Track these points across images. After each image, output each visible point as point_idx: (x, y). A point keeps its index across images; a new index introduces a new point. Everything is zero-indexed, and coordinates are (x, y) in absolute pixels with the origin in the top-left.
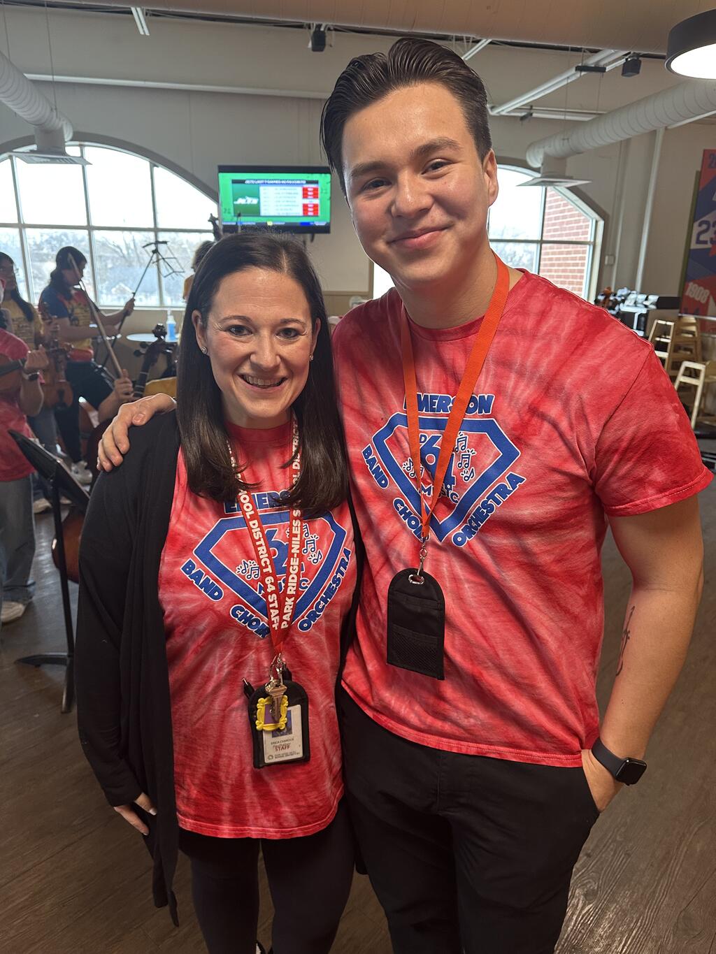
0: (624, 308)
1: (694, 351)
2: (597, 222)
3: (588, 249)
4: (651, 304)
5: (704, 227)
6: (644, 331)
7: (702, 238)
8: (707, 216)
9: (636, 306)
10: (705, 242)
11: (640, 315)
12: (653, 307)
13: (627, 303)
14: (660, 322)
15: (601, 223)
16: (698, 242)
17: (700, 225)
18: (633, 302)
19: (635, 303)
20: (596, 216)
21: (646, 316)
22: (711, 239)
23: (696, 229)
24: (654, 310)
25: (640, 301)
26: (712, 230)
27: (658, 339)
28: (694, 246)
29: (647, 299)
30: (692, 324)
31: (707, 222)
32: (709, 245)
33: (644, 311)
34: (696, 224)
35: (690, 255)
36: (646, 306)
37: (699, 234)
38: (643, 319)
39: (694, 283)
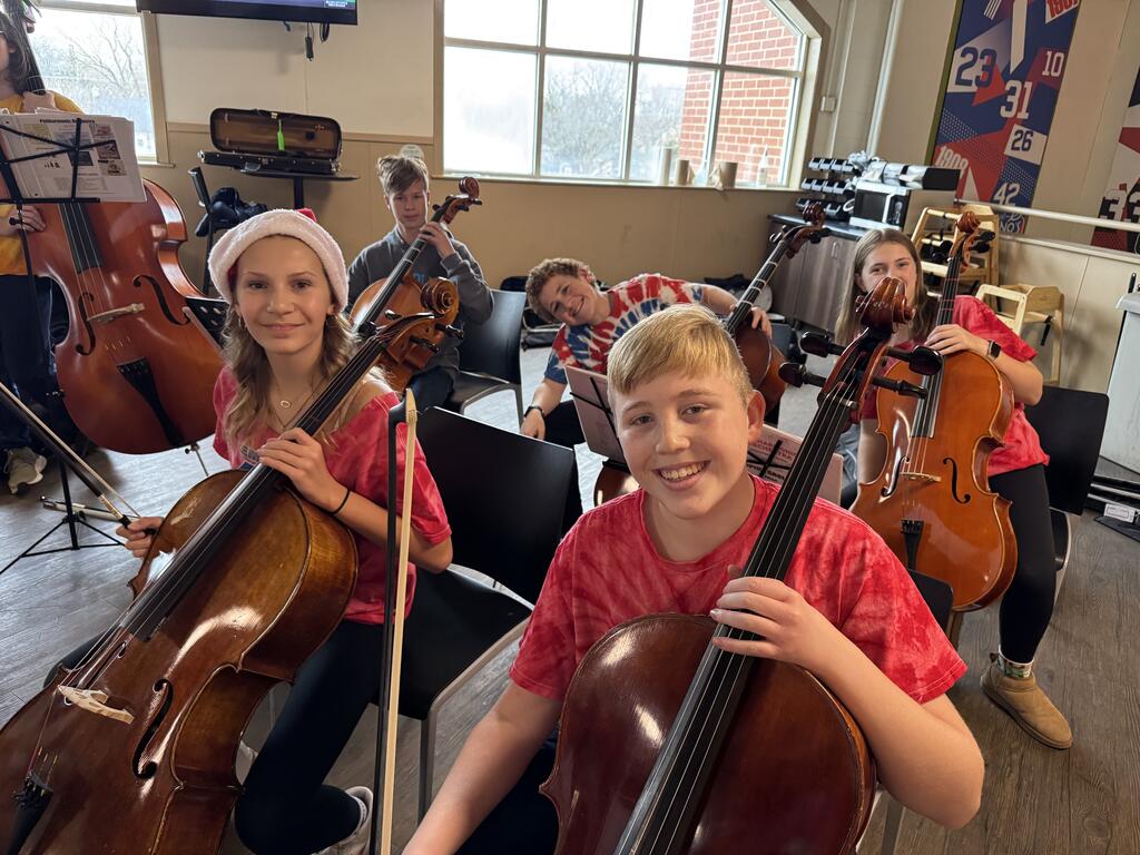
0: (860, 184)
1: (986, 265)
2: (809, 39)
3: (792, 86)
4: (915, 181)
5: (969, 57)
6: (902, 225)
7: (966, 75)
8: (975, 40)
9: (883, 182)
10: (968, 83)
11: (895, 199)
12: (919, 186)
13: (865, 175)
14: (931, 212)
15: (817, 43)
16: (959, 81)
17: (963, 55)
18: (878, 174)
19: (882, 177)
20: (809, 28)
21: (906, 200)
22: (978, 77)
23: (958, 61)
24: (918, 190)
25: (893, 175)
26: (980, 63)
27: (927, 241)
28: (953, 88)
29: (904, 171)
30: (987, 218)
31: (973, 51)
32: (973, 88)
33: (903, 192)
34: (958, 52)
35: (947, 102)
36: (903, 183)
37: (962, 69)
38: (900, 205)
39: (948, 147)
